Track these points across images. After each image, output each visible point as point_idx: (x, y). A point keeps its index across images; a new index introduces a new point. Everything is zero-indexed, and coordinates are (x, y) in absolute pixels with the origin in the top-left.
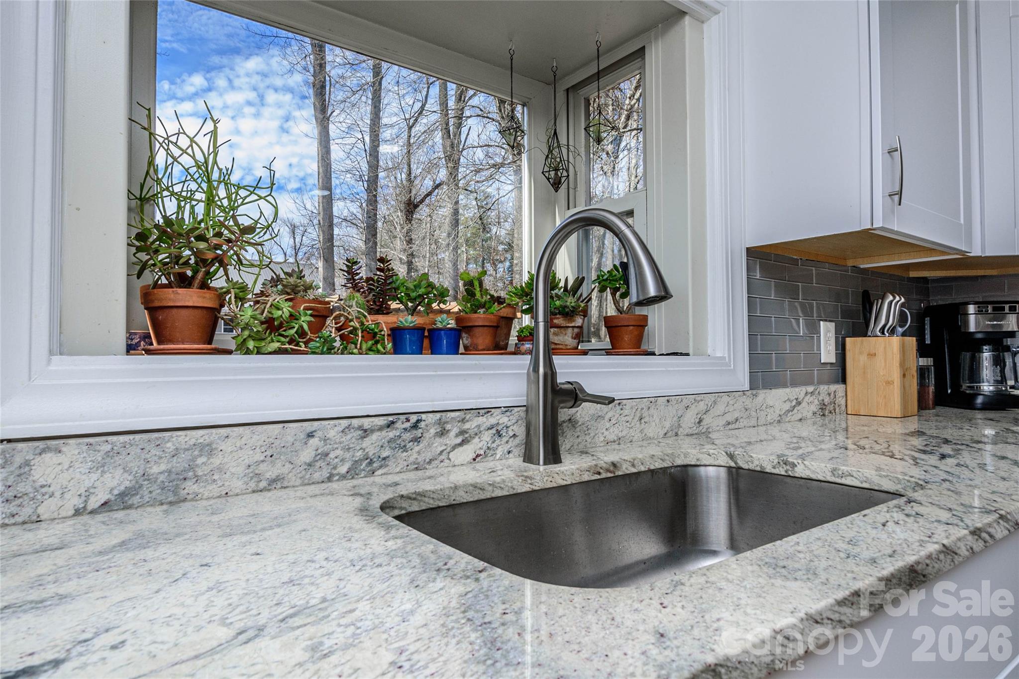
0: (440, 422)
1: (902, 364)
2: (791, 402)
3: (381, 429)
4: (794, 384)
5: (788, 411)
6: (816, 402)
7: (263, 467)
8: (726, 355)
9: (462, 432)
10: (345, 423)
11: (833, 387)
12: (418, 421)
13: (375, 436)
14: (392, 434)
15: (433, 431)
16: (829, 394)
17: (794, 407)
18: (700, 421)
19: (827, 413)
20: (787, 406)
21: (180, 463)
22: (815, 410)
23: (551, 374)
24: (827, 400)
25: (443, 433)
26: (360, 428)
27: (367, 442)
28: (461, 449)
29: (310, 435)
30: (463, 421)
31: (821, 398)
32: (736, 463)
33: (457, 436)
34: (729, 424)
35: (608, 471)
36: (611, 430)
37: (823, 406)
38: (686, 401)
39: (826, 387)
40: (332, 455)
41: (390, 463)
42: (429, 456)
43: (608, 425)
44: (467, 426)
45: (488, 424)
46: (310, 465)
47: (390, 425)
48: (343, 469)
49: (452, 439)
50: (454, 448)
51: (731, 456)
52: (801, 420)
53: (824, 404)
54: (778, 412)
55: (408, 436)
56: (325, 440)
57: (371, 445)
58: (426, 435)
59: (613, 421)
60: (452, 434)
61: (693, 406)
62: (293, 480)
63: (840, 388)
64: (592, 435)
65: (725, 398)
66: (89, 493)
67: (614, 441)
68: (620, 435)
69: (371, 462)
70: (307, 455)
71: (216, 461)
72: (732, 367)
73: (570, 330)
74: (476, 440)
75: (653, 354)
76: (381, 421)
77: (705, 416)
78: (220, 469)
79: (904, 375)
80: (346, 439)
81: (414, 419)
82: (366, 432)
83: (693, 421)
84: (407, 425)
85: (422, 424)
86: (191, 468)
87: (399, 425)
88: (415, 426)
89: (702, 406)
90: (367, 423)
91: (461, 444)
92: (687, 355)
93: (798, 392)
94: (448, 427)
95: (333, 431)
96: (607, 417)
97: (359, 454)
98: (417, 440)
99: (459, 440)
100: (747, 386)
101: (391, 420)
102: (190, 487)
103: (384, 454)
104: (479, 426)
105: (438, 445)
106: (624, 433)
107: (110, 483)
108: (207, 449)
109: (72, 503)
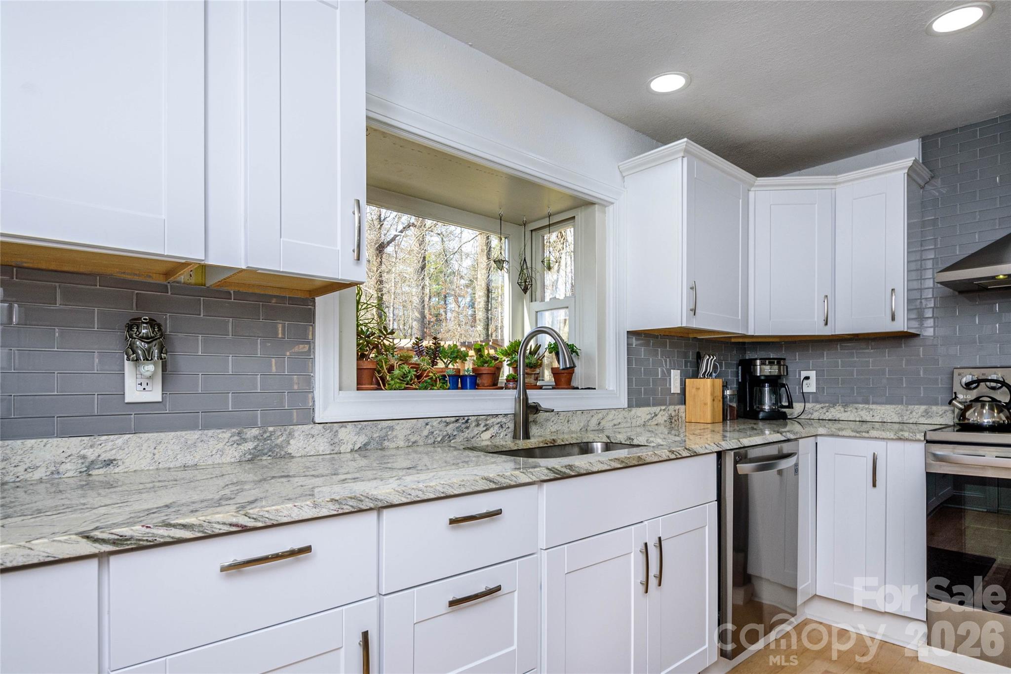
0: (477, 420)
1: (713, 394)
2: (652, 414)
3: (453, 422)
4: (654, 405)
5: (650, 419)
6: (667, 415)
7: (410, 437)
8: (615, 389)
9: (486, 425)
10: (440, 419)
11: (677, 407)
12: (468, 419)
13: (451, 425)
14: (458, 425)
15: (474, 424)
16: (675, 411)
17: (653, 417)
19: (673, 421)
20: (649, 417)
21: (383, 433)
22: (666, 419)
23: (526, 399)
24: (673, 414)
25: (478, 425)
26: (445, 422)
27: (448, 428)
28: (485, 433)
29: (427, 424)
30: (486, 420)
31: (669, 413)
32: (610, 440)
33: (484, 427)
34: (615, 425)
35: (551, 443)
36: (553, 426)
37: (671, 417)
38: (592, 413)
39: (673, 407)
40: (435, 433)
41: (457, 437)
42: (472, 435)
43: (552, 424)
44: (488, 422)
45: (497, 422)
46: (427, 437)
47: (457, 421)
48: (439, 439)
49: (482, 428)
50: (482, 432)
51: (608, 437)
52: (657, 424)
53: (671, 416)
54: (643, 420)
55: (464, 426)
56: (432, 426)
57: (450, 429)
58: (471, 426)
59: (554, 422)
60: (482, 426)
61: (595, 416)
63: (682, 407)
64: (544, 428)
65: (613, 412)
66: (355, 444)
67: (555, 432)
68: (558, 429)
69: (449, 437)
70: (426, 433)
71: (395, 433)
72: (618, 396)
73: (533, 375)
74: (492, 429)
75: (577, 388)
76: (453, 419)
77: (602, 421)
78: (396, 436)
79: (714, 400)
80: (440, 426)
81: (466, 418)
82: (448, 424)
83: (595, 423)
84: (464, 421)
85: (470, 421)
86: (387, 436)
87: (460, 421)
88: (467, 422)
89: (600, 416)
90: (448, 420)
91: (485, 431)
92: (595, 389)
93: (656, 409)
94: (480, 422)
95: (435, 423)
96: (551, 420)
97: (445, 433)
98: (467, 428)
99: (484, 429)
100: (626, 406)
101: (457, 419)
102: (386, 443)
103: (454, 434)
104: (493, 423)
105: (476, 431)
106: (560, 428)
107: (362, 440)
108: (392, 428)
109: (350, 447)
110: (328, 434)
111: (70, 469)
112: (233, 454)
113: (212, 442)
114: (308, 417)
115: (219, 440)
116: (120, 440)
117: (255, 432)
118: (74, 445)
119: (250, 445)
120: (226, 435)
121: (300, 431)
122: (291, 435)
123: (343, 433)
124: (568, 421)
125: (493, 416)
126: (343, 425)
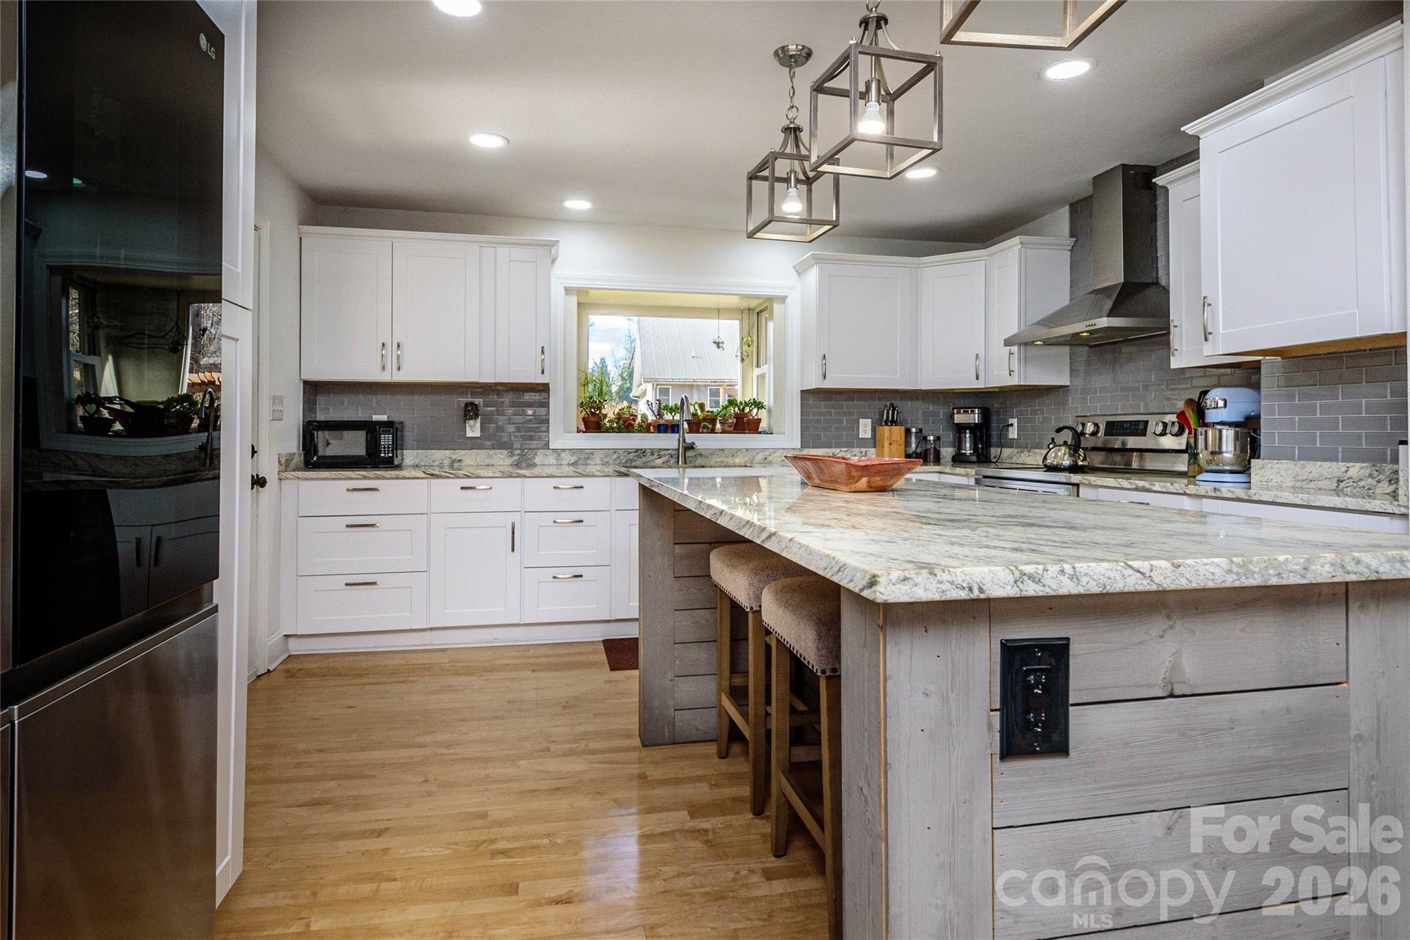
1: (889, 438)
4: (836, 447)
7: (604, 459)
8: (789, 434)
9: (658, 455)
10: (624, 450)
11: (865, 450)
13: (632, 454)
14: (637, 454)
15: (649, 454)
18: (765, 459)
21: (586, 456)
25: (652, 454)
38: (757, 451)
40: (621, 458)
42: (648, 460)
45: (667, 453)
46: (615, 459)
48: (624, 461)
49: (655, 456)
56: (619, 454)
57: (631, 456)
58: (647, 454)
62: (611, 463)
63: (872, 450)
65: (781, 451)
66: (570, 460)
67: (720, 462)
68: (723, 460)
70: (614, 457)
71: (594, 456)
72: (791, 439)
74: (663, 457)
76: (634, 450)
78: (595, 458)
80: (624, 454)
81: (643, 450)
82: (630, 453)
84: (642, 452)
86: (589, 457)
88: (644, 452)
89: (767, 453)
90: (630, 450)
91: (658, 458)
92: (772, 433)
95: (621, 452)
97: (628, 458)
98: (644, 456)
100: (799, 447)
101: (637, 451)
102: (589, 462)
103: (635, 458)
104: (664, 454)
105: (651, 458)
106: (725, 460)
107: (573, 459)
108: (592, 454)
109: (567, 462)
110: (555, 455)
111: (446, 462)
112: (509, 461)
113: (499, 455)
114: (547, 446)
115: (503, 454)
116: (464, 452)
117: (518, 452)
118: (448, 453)
119: (517, 458)
120: (505, 452)
121: (542, 452)
122: (536, 454)
123: (563, 455)
124: (733, 456)
125: (664, 450)
126: (563, 450)
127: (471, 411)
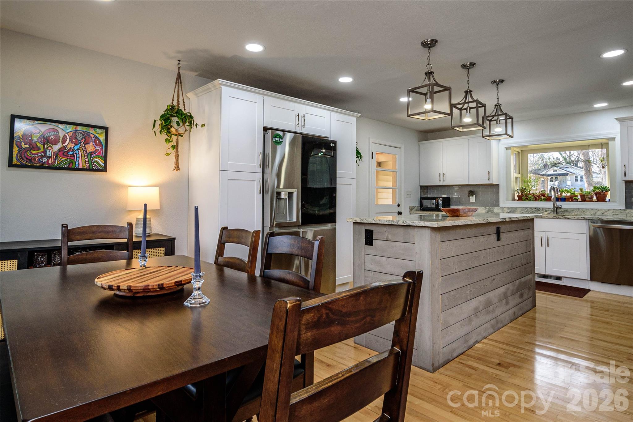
7: (521, 211)
9: (546, 210)
13: (534, 210)
14: (536, 209)
18: (603, 213)
21: (514, 210)
25: (543, 210)
27: (532, 210)
38: (597, 210)
40: (528, 211)
42: (541, 212)
45: (550, 210)
48: (530, 212)
49: (544, 211)
56: (528, 209)
62: (524, 212)
66: (507, 211)
69: (533, 212)
70: (526, 210)
71: (517, 210)
76: (534, 208)
80: (530, 210)
82: (532, 209)
88: (539, 209)
89: (603, 211)
91: (546, 212)
98: (539, 210)
102: (515, 212)
103: (535, 212)
104: (548, 210)
105: (542, 211)
107: (509, 211)
108: (516, 209)
109: (506, 212)
110: (502, 209)
112: (485, 211)
113: (481, 209)
114: (498, 205)
117: (488, 207)
119: (487, 210)
120: (483, 208)
121: (496, 208)
122: (494, 209)
123: (505, 209)
124: (584, 212)
125: (548, 208)
126: (505, 207)
127: (471, 193)
